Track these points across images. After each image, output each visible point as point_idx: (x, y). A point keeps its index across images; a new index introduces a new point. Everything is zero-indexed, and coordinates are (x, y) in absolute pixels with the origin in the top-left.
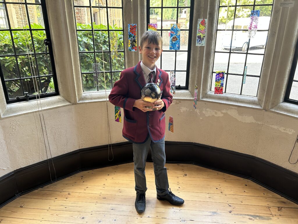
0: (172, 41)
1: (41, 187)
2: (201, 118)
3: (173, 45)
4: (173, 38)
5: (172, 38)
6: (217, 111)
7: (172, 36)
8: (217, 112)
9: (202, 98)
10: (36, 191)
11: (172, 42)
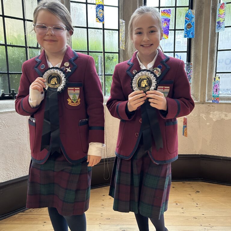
0: (187, 28)
1: (22, 211)
2: (208, 124)
3: (188, 32)
4: (188, 24)
5: (186, 25)
6: (227, 113)
7: (186, 23)
8: (227, 115)
9: (208, 100)
10: (16, 216)
11: (187, 30)
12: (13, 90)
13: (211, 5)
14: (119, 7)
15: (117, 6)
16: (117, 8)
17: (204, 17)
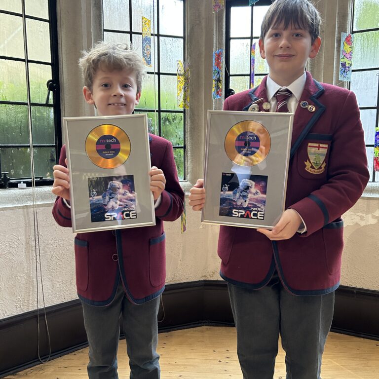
12: (5, 174)
13: (336, 35)
14: (184, 38)
15: (182, 35)
16: (182, 40)
17: (324, 55)
